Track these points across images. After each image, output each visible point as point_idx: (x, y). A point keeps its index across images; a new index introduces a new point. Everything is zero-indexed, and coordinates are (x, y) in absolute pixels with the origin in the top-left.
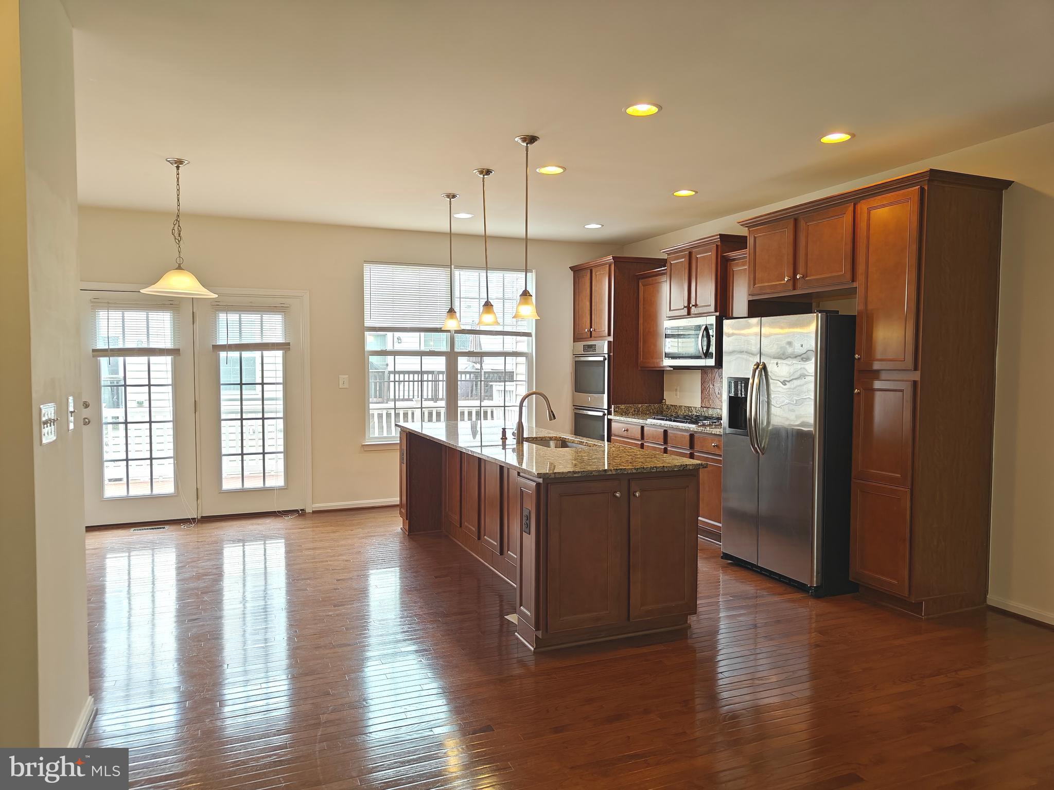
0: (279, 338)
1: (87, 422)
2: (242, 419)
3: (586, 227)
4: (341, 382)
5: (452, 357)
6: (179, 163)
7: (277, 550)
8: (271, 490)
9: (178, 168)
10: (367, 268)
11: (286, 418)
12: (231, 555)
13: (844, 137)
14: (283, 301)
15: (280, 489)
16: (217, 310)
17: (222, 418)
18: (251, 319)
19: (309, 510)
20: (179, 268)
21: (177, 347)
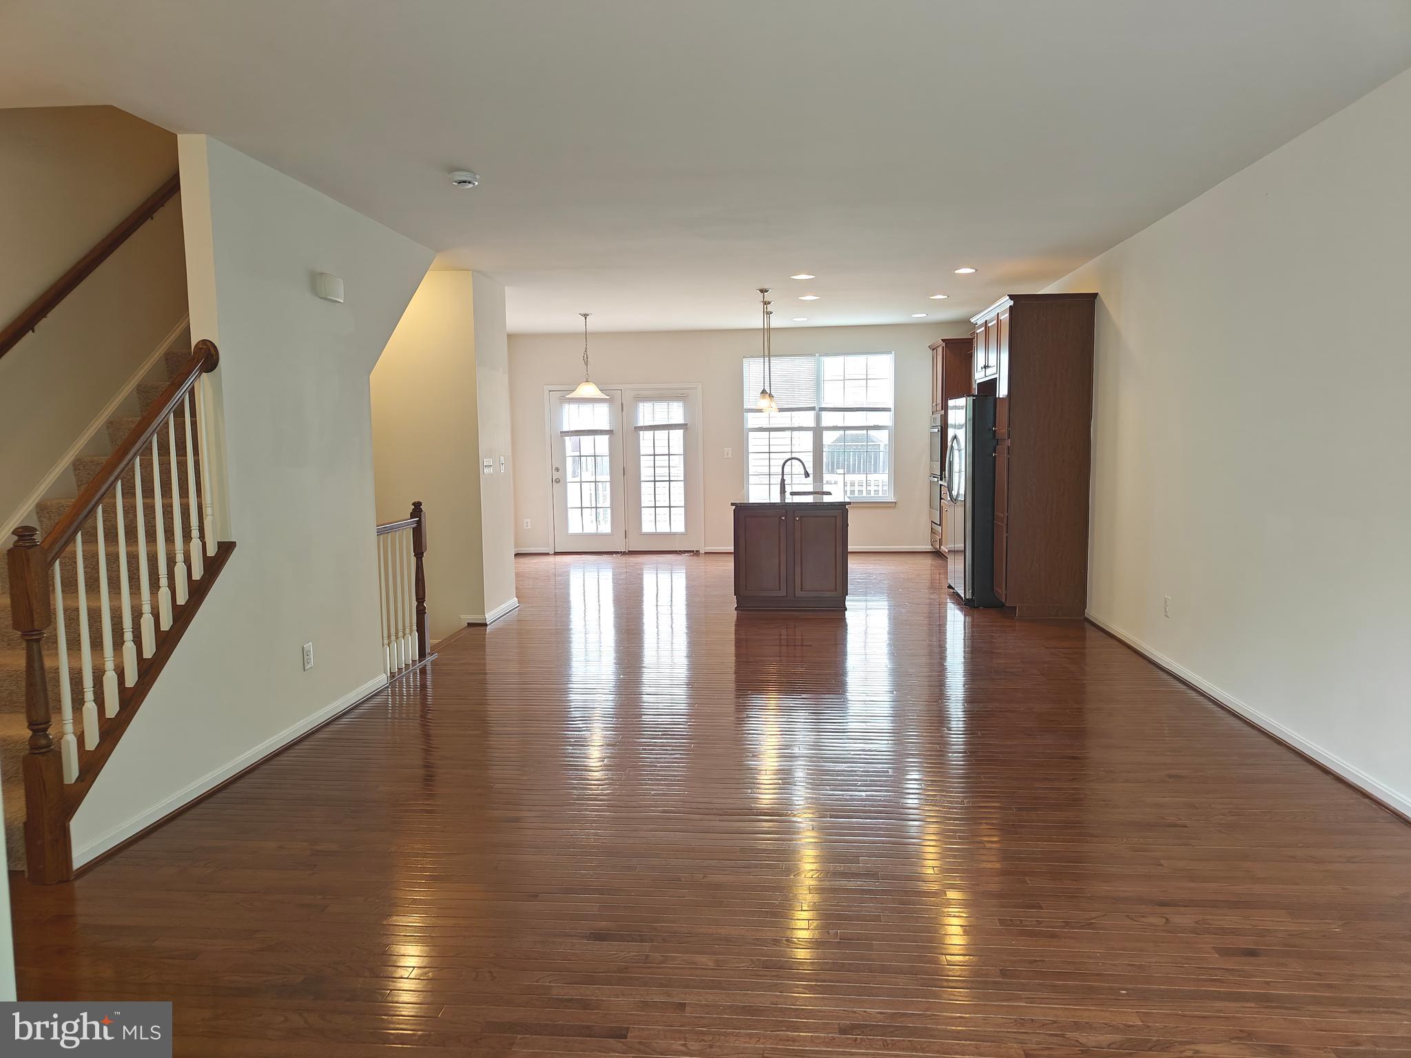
0: (681, 421)
1: (558, 481)
2: (655, 481)
3: (913, 316)
4: (725, 454)
5: (818, 431)
6: (585, 316)
7: (680, 580)
8: (675, 534)
9: (586, 318)
10: (745, 361)
11: (686, 481)
12: (649, 580)
13: (970, 271)
14: (683, 392)
15: (682, 534)
16: (637, 401)
17: (642, 480)
18: (661, 407)
19: (702, 551)
20: (587, 381)
21: (612, 429)
